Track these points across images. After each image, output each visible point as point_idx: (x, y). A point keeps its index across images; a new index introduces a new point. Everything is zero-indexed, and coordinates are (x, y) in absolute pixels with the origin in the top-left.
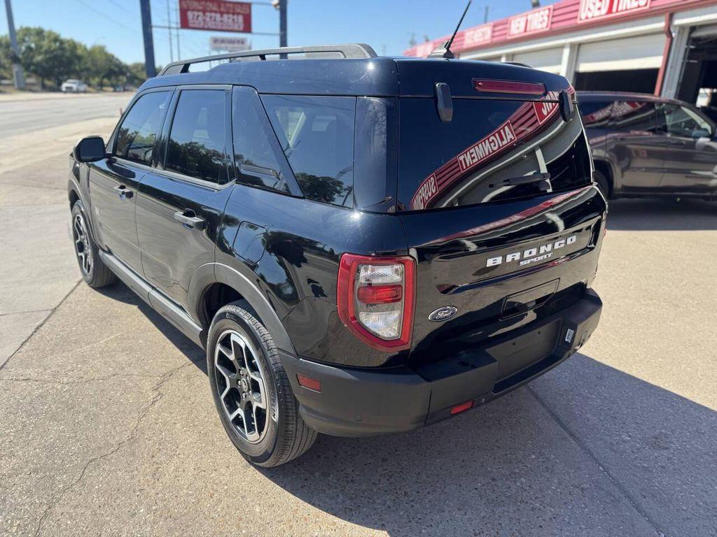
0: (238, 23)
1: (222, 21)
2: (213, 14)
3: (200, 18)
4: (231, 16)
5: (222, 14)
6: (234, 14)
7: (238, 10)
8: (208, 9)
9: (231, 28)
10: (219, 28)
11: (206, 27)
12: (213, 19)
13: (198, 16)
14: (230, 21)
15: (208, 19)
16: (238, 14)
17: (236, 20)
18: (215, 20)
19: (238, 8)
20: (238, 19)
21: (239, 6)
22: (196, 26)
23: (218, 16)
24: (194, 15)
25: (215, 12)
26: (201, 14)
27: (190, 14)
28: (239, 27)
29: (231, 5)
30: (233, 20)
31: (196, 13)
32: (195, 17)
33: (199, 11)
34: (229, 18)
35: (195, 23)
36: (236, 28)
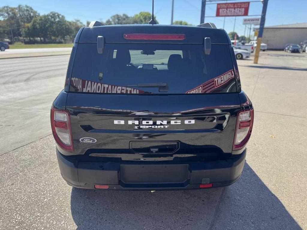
0: (242, 11)
1: (234, 12)
2: (231, 9)
3: (225, 12)
4: (239, 9)
5: (235, 8)
6: (240, 8)
7: (243, 6)
8: (229, 7)
9: (238, 14)
10: (233, 15)
11: (227, 15)
12: (230, 11)
13: (224, 11)
14: (238, 11)
15: (228, 11)
16: (242, 8)
17: (241, 11)
18: (231, 12)
19: (242, 5)
20: (242, 10)
21: (244, 4)
22: (223, 15)
23: (233, 10)
24: (222, 10)
25: (232, 8)
26: (225, 9)
27: (221, 10)
28: (242, 13)
29: (240, 4)
30: (240, 11)
31: (223, 9)
32: (223, 11)
33: (224, 8)
34: (238, 10)
35: (222, 14)
36: (240, 14)
